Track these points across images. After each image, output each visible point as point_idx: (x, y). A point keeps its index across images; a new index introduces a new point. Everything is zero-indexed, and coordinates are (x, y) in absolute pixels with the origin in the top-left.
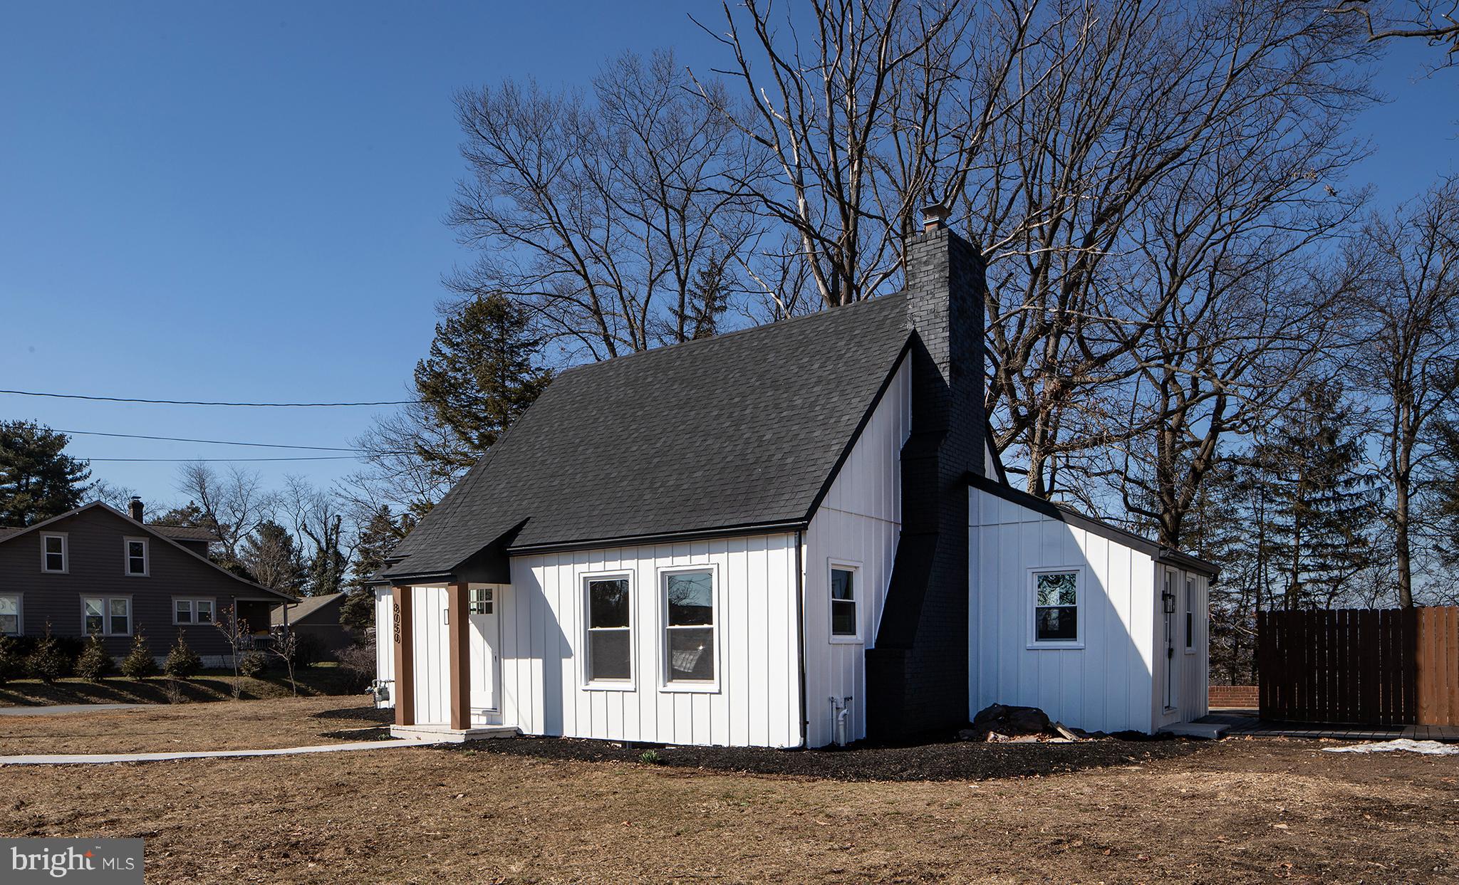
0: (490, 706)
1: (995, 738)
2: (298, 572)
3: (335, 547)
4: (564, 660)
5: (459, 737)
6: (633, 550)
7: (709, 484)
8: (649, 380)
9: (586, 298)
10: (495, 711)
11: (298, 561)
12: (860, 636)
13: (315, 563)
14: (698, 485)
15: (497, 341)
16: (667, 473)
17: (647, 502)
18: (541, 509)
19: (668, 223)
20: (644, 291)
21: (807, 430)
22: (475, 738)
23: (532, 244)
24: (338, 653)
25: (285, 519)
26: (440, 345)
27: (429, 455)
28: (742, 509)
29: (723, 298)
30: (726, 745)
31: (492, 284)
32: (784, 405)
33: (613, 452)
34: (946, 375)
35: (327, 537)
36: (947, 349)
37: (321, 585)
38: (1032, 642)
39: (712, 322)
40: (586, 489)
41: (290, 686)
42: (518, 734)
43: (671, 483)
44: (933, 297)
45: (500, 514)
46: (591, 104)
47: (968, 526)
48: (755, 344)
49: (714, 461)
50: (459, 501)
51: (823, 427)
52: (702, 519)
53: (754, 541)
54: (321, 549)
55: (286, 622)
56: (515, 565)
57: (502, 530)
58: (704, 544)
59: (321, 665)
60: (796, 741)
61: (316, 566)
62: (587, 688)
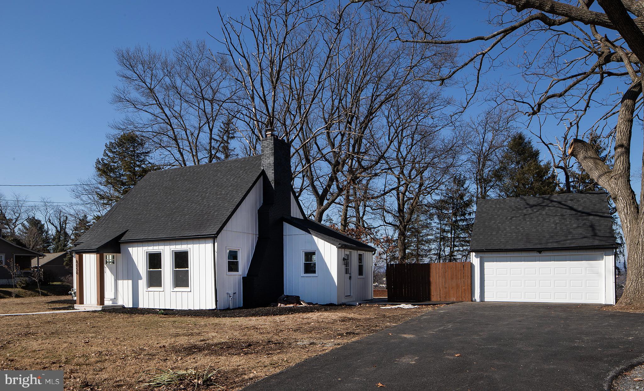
0: (113, 297)
1: (280, 306)
2: (47, 241)
3: (65, 230)
4: (139, 281)
5: (99, 308)
6: (163, 243)
7: (189, 220)
8: (178, 179)
9: (170, 133)
10: (115, 299)
11: (46, 237)
12: (240, 272)
13: (54, 237)
14: (186, 221)
15: (132, 151)
16: (177, 216)
17: (169, 226)
18: (133, 227)
19: (204, 107)
20: (197, 132)
21: (223, 203)
22: (106, 308)
23: (147, 112)
24: (62, 278)
25: (39, 216)
26: (107, 152)
27: (102, 197)
28: (198, 230)
29: (233, 134)
30: (192, 309)
31: (131, 127)
32: (219, 193)
33: (161, 206)
34: (273, 186)
35: (60, 226)
36: (273, 177)
37: (58, 247)
38: (303, 274)
39: (228, 143)
40: (149, 220)
41: (38, 292)
42: (123, 307)
43: (178, 219)
44: (269, 159)
45: (118, 228)
46: (172, 58)
47: (283, 235)
48: (215, 169)
49: (193, 212)
50: (104, 222)
51: (228, 202)
52: (185, 233)
53: (201, 241)
54: (57, 231)
55: (38, 264)
56: (122, 247)
57: (118, 234)
58: (185, 242)
59: (55, 283)
60: (214, 307)
61: (55, 239)
62: (147, 290)
